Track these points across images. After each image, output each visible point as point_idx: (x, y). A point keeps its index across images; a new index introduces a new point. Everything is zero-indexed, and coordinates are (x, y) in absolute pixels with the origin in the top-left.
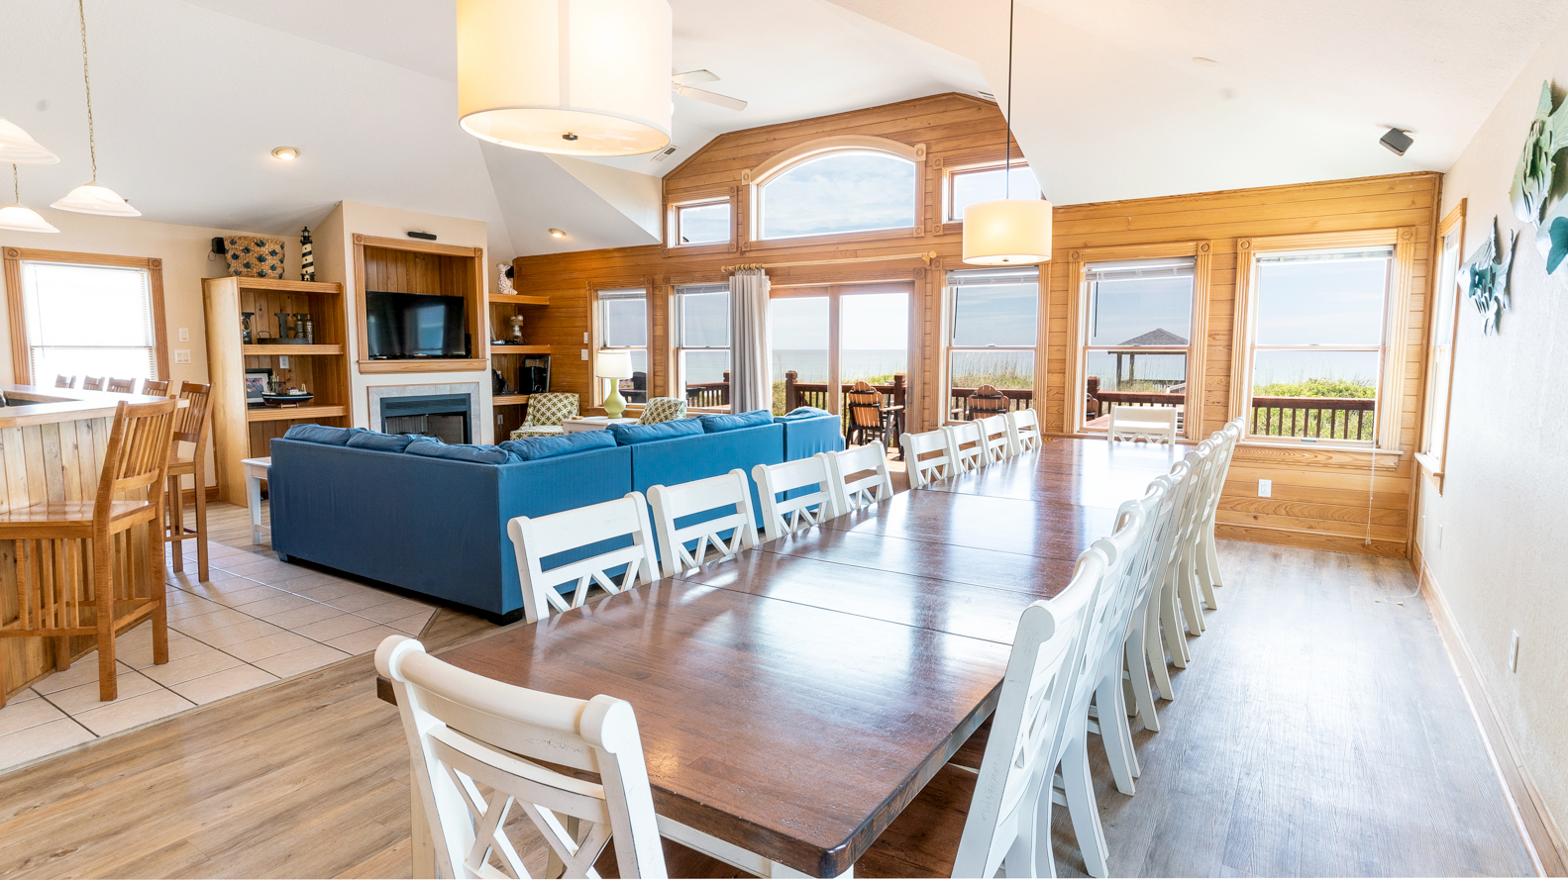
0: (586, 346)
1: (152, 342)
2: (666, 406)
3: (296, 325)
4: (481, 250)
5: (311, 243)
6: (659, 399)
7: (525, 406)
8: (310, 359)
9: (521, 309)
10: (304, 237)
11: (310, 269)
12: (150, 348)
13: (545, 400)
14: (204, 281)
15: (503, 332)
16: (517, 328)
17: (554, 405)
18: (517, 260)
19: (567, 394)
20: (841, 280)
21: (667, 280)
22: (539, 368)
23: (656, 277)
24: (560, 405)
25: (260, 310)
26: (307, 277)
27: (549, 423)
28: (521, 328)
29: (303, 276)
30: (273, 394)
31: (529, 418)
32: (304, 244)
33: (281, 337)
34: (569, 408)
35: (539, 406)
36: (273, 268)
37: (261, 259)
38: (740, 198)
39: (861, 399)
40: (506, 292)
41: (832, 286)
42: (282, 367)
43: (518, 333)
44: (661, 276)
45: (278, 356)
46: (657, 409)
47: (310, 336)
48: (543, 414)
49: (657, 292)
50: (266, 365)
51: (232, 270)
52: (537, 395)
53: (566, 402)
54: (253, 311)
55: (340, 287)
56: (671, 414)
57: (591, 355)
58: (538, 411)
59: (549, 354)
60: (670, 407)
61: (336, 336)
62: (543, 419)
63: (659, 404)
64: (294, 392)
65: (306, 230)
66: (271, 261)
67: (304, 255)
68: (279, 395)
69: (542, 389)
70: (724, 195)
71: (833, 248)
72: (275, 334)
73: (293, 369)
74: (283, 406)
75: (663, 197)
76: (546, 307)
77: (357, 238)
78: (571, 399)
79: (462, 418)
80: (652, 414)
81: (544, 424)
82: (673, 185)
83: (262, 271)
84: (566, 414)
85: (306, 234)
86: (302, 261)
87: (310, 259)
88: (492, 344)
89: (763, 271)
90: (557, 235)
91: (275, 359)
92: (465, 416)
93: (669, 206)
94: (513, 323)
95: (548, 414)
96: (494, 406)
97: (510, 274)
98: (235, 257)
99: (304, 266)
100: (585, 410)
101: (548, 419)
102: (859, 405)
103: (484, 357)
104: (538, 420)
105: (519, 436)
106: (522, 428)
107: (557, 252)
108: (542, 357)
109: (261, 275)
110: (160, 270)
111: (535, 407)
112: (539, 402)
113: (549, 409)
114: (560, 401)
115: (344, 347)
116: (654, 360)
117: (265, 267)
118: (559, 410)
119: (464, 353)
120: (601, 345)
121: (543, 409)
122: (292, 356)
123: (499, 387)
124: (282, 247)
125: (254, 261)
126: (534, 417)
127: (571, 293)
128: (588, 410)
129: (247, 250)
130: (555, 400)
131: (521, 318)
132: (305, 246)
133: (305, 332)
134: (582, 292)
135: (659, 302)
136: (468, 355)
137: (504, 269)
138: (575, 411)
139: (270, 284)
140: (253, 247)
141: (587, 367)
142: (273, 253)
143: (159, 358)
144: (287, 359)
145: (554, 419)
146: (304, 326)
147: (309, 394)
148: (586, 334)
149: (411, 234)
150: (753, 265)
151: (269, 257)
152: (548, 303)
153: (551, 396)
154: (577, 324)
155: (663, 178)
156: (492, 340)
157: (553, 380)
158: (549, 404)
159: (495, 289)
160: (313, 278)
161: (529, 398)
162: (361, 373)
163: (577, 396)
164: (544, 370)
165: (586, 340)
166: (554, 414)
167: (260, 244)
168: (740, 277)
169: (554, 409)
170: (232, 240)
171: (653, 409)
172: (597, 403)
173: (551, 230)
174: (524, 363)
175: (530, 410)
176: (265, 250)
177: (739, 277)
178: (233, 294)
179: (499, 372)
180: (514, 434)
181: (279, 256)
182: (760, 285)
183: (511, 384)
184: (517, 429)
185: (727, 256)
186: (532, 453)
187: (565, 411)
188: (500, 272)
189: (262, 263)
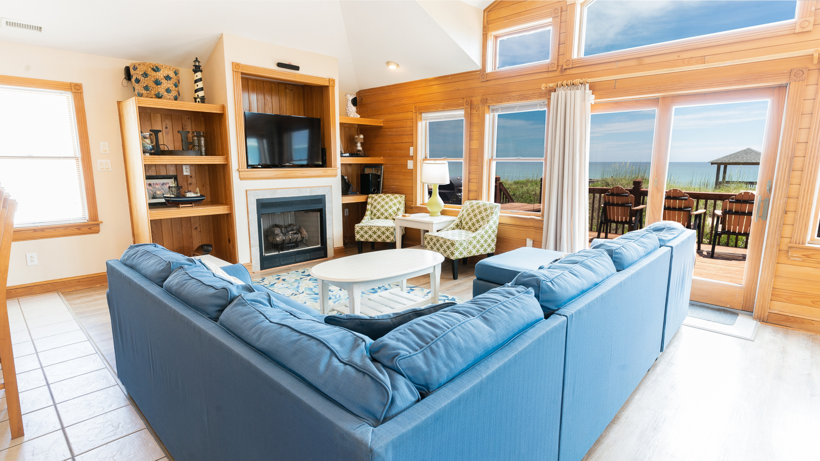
0: (412, 158)
1: (79, 154)
2: (482, 209)
3: (193, 140)
4: (333, 81)
5: (201, 71)
6: (474, 202)
7: (365, 204)
8: (207, 168)
9: (362, 129)
10: (195, 66)
11: (201, 94)
12: (76, 158)
13: (379, 200)
14: (119, 103)
15: (349, 149)
16: (359, 145)
17: (387, 203)
18: (359, 93)
19: (396, 195)
20: (681, 89)
21: (485, 101)
22: (375, 175)
23: (474, 99)
24: (391, 204)
25: (166, 128)
26: (198, 100)
27: (382, 217)
28: (362, 144)
29: (195, 99)
30: (173, 196)
31: (368, 213)
32: (195, 71)
33: (183, 149)
34: (398, 206)
35: (375, 204)
36: (168, 91)
37: (157, 83)
38: (563, 18)
39: (615, 200)
40: (352, 116)
41: (664, 98)
42: (185, 173)
43: (360, 148)
44: (479, 98)
45: (182, 165)
46: (473, 211)
47: (203, 149)
48: (378, 210)
49: (474, 112)
50: (172, 172)
51: (136, 92)
52: (373, 195)
53: (395, 201)
54: (160, 129)
55: (223, 107)
56: (488, 216)
57: (415, 165)
58: (375, 207)
59: (382, 164)
60: (486, 210)
61: (222, 149)
62: (378, 214)
63: (475, 207)
64: (189, 195)
65: (197, 60)
66: (166, 84)
67: (196, 81)
68: (177, 197)
69: (376, 191)
70: (546, 16)
71: (674, 57)
72: (179, 146)
73: (193, 175)
74: (181, 206)
75: (484, 27)
76: (380, 128)
77: (235, 66)
78: (399, 199)
79: (319, 213)
80: (469, 215)
81: (378, 218)
82: (493, 15)
83: (159, 93)
84: (396, 210)
85: (197, 64)
86: (194, 87)
87: (200, 85)
88: (341, 156)
89: (587, 85)
90: (392, 67)
91: (179, 167)
92: (322, 212)
93: (489, 36)
94: (357, 140)
95: (382, 210)
96: (342, 204)
97: (354, 102)
98: (138, 81)
99: (196, 91)
100: (410, 208)
101: (382, 214)
102: (613, 204)
103: (335, 166)
104: (375, 215)
105: (362, 228)
106: (363, 221)
107: (389, 84)
108: (377, 166)
109: (159, 96)
110: (81, 93)
111: (372, 205)
112: (376, 201)
113: (382, 206)
114: (391, 200)
115: (227, 159)
116: (469, 170)
117: (161, 89)
118: (390, 207)
119: (321, 163)
120: (423, 157)
121: (379, 207)
122: (192, 165)
123: (346, 189)
124: (176, 73)
125: (152, 85)
126: (372, 212)
127: (401, 116)
128: (412, 208)
129: (145, 75)
130: (387, 200)
131: (362, 136)
132: (197, 74)
133: (200, 146)
134: (409, 115)
135: (475, 120)
136: (324, 165)
137: (351, 98)
138: (402, 209)
139: (167, 104)
140: (150, 72)
141: (412, 174)
142: (168, 78)
143: (84, 166)
144: (188, 167)
145: (386, 214)
146: (199, 141)
147: (201, 196)
148: (412, 149)
149: (280, 65)
150: (577, 81)
151: (164, 81)
152: (382, 125)
153: (384, 196)
154: (404, 141)
155: (484, 11)
156: (341, 153)
157: (385, 184)
158: (383, 203)
159: (344, 112)
160: (203, 100)
161: (368, 198)
162: (241, 179)
163: (404, 196)
164: (379, 177)
165: (411, 153)
166: (386, 210)
167: (156, 69)
168: (564, 93)
169: (386, 207)
170: (134, 67)
171: (470, 210)
172: (419, 204)
173: (388, 63)
174: (363, 170)
175: (369, 207)
176: (160, 75)
177: (561, 92)
178: (134, 112)
179: (346, 178)
180: (357, 227)
181: (173, 81)
182: (584, 99)
183: (354, 186)
184: (359, 222)
185: (546, 75)
186: (435, 373)
187: (395, 208)
188: (347, 100)
189: (159, 86)
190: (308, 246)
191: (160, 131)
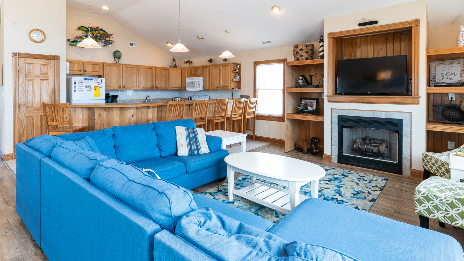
1: (283, 87)
12: (282, 90)
25: (316, 73)
32: (320, 42)
50: (316, 96)
61: (322, 84)
67: (320, 48)
68: (305, 109)
77: (329, 35)
79: (397, 134)
85: (321, 38)
92: (399, 134)
96: (427, 130)
99: (320, 53)
115: (323, 90)
132: (320, 44)
143: (283, 93)
149: (360, 25)
151: (300, 52)
162: (329, 101)
189: (297, 55)
190: (384, 159)
191: (313, 75)
